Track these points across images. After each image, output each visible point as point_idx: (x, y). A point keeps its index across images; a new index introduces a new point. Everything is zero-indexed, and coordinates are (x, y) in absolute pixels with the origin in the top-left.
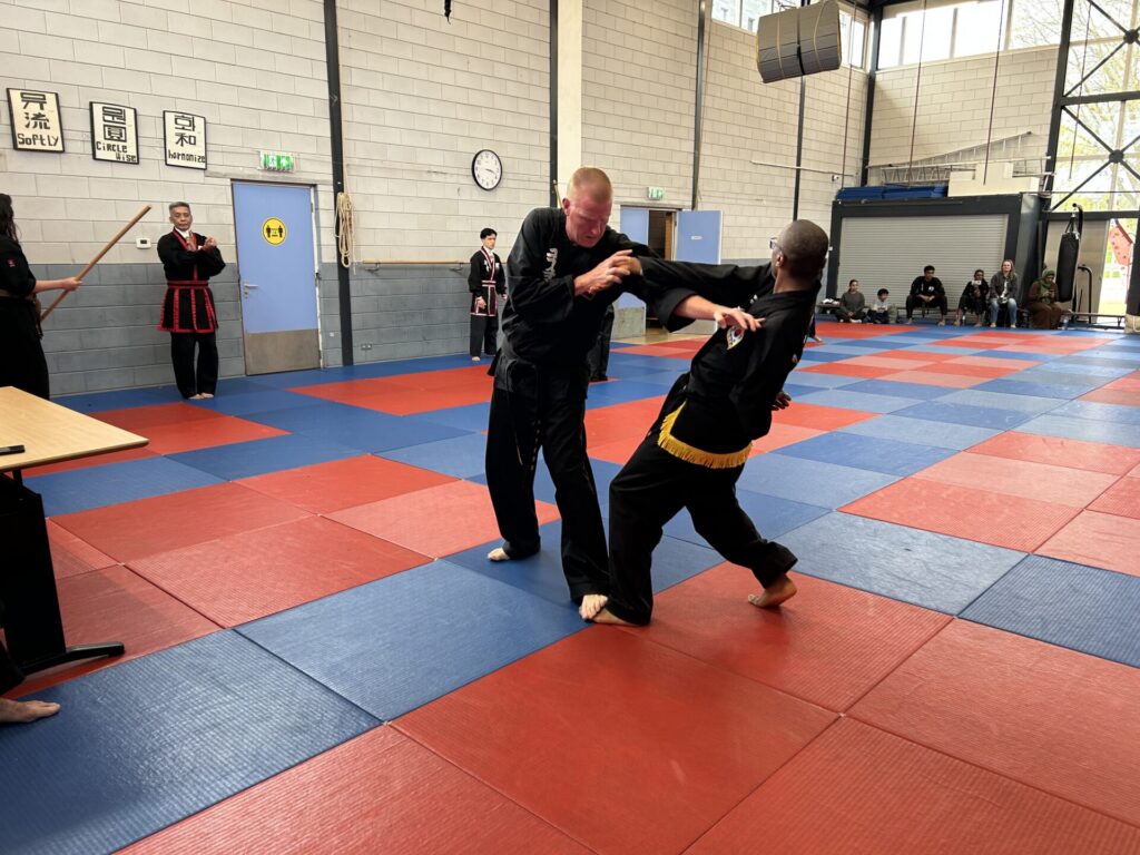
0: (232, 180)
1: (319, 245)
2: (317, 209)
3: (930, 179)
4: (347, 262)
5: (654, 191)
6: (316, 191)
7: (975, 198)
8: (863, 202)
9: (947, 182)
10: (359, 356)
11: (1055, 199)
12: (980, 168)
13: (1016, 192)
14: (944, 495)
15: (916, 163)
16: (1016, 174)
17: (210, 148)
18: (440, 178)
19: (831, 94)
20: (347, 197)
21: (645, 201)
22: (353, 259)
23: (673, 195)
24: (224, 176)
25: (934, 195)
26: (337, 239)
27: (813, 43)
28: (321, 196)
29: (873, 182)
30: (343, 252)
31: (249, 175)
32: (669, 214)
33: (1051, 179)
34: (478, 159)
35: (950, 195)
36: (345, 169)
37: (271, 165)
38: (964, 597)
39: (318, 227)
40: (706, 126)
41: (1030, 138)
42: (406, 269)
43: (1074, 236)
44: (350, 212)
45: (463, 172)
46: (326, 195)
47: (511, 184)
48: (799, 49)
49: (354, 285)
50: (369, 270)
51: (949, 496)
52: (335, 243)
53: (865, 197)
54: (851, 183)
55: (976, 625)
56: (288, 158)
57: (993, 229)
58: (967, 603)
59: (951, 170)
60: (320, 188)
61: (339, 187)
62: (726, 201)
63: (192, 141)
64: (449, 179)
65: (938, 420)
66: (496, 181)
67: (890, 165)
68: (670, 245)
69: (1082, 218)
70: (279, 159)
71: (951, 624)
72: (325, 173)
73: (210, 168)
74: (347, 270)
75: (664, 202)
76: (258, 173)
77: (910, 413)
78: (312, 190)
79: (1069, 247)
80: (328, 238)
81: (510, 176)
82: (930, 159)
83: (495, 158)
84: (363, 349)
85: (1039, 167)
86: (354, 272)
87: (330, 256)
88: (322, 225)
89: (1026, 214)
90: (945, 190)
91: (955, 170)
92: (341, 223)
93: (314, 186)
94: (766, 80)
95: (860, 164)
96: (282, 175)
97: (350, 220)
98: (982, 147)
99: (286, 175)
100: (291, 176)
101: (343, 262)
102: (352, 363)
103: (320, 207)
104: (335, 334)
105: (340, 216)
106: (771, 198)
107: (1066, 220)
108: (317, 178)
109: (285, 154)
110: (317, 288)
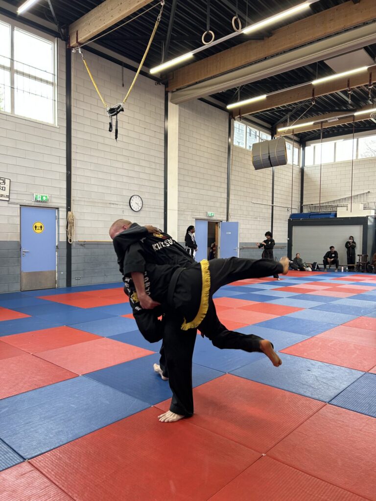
0: (20, 205)
1: (58, 234)
2: (58, 218)
3: (329, 210)
4: (70, 241)
5: (210, 213)
6: (58, 211)
7: (348, 218)
8: (301, 219)
9: (336, 211)
10: (74, 283)
12: (349, 206)
13: (365, 216)
14: (329, 345)
15: (323, 203)
16: (365, 208)
17: (11, 192)
18: (114, 206)
19: (285, 175)
20: (72, 213)
21: (205, 217)
22: (74, 240)
23: (218, 215)
24: (17, 204)
25: (331, 217)
26: (67, 231)
27: (274, 154)
28: (61, 213)
29: (305, 211)
30: (69, 237)
31: (29, 204)
32: (217, 223)
34: (132, 198)
35: (338, 217)
36: (72, 201)
37: (39, 199)
38: (332, 393)
39: (58, 226)
40: (232, 187)
41: (369, 194)
42: (98, 244)
44: (73, 220)
45: (125, 204)
46: (63, 213)
47: (147, 209)
48: (269, 156)
49: (74, 252)
50: (81, 245)
51: (331, 345)
52: (66, 233)
53: (301, 217)
54: (296, 211)
55: (337, 407)
56: (46, 197)
57: (357, 230)
58: (333, 397)
59: (338, 206)
60: (60, 209)
61: (69, 208)
62: (241, 218)
63: (4, 189)
64: (119, 206)
65: (331, 311)
66: (140, 208)
67: (312, 205)
68: (218, 236)
70: (42, 197)
71: (325, 407)
72: (64, 203)
73: (11, 200)
74: (71, 244)
75: (214, 218)
76: (32, 202)
77: (318, 308)
78: (57, 210)
80: (63, 231)
81: (147, 206)
82: (329, 202)
83: (140, 199)
84: (76, 280)
85: (374, 206)
86: (74, 246)
87: (63, 239)
88: (60, 225)
89: (370, 225)
90: (336, 215)
92: (69, 224)
93: (58, 208)
94: (256, 169)
95: (299, 204)
96: (43, 204)
97: (73, 223)
98: (348, 198)
99: (45, 204)
100: (47, 204)
101: (69, 241)
102: (71, 286)
103: (60, 217)
104: (64, 273)
105: (69, 221)
106: (261, 217)
108: (59, 205)
109: (45, 195)
110: (57, 253)
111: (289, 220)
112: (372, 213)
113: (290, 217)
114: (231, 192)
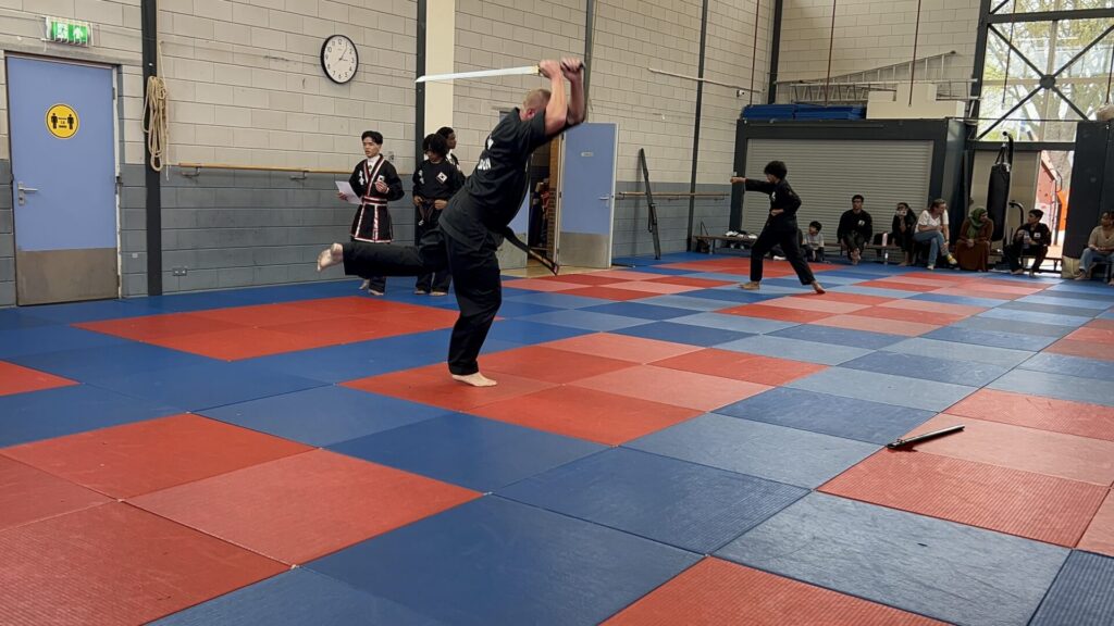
0: (6, 51)
1: (122, 141)
2: (120, 96)
3: (846, 98)
4: (157, 164)
6: (120, 73)
7: (897, 121)
8: (772, 121)
9: (866, 102)
10: (170, 284)
11: (982, 127)
12: (903, 88)
13: (941, 117)
15: (834, 79)
16: (940, 96)
18: (280, 65)
20: (161, 82)
22: (167, 160)
25: (852, 116)
26: (146, 135)
28: (126, 80)
29: (782, 99)
30: (153, 151)
31: (30, 48)
33: (977, 103)
34: (329, 45)
35: (868, 117)
36: (159, 47)
37: (60, 36)
39: (121, 119)
40: (598, 24)
41: (954, 58)
42: (234, 175)
43: (1004, 168)
44: (164, 104)
45: (309, 60)
46: (132, 80)
47: (369, 78)
49: (166, 195)
50: (187, 176)
52: (143, 139)
53: (775, 116)
54: (758, 100)
56: (83, 28)
57: (917, 157)
59: (869, 89)
60: (124, 69)
61: (150, 69)
62: (622, 113)
64: (291, 68)
65: (898, 374)
66: (350, 74)
67: (801, 82)
68: (556, 161)
69: (1010, 149)
70: (71, 31)
72: (133, 51)
74: (159, 172)
76: (41, 45)
77: (864, 365)
78: (115, 72)
79: (999, 181)
80: (134, 133)
81: (368, 68)
82: (846, 76)
83: (350, 46)
84: (177, 275)
85: (964, 90)
86: (166, 178)
87: (135, 156)
88: (126, 116)
89: (951, 142)
90: (863, 112)
91: (873, 89)
92: (152, 115)
93: (118, 66)
95: (767, 80)
96: (75, 50)
97: (164, 110)
98: (907, 64)
99: (80, 50)
100: (86, 51)
101: (152, 163)
102: (160, 293)
103: (125, 94)
104: (140, 255)
105: (151, 106)
106: (671, 113)
107: (995, 151)
108: (121, 57)
109: (80, 23)
110: (117, 196)
111: (740, 123)
112: (959, 110)
113: (742, 115)
114: (597, 38)
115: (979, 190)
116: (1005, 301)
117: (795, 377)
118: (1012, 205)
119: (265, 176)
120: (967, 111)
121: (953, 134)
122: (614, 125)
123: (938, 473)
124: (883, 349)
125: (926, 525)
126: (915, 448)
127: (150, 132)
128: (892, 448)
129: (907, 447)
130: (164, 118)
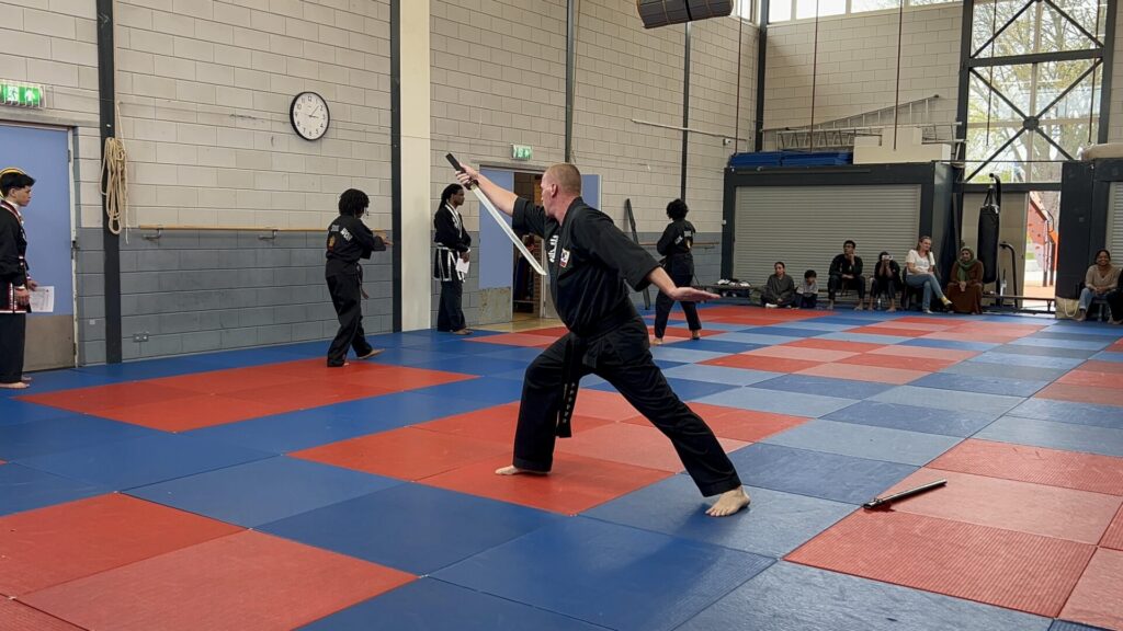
1: (78, 204)
2: (76, 158)
3: (833, 144)
4: (116, 226)
5: (521, 150)
6: (75, 135)
7: (883, 166)
8: (759, 169)
9: (852, 147)
10: (129, 351)
11: (969, 168)
12: (888, 133)
13: (928, 160)
15: (817, 126)
16: (925, 140)
18: (247, 124)
19: (718, 48)
20: (119, 143)
21: (508, 161)
22: (126, 223)
23: (542, 156)
25: (838, 162)
26: (104, 197)
28: (82, 141)
29: (769, 147)
30: (111, 214)
33: (963, 146)
34: (299, 101)
35: (856, 161)
36: (117, 108)
37: (11, 99)
39: (77, 182)
41: (938, 102)
43: (992, 209)
44: (123, 163)
45: (278, 117)
46: (89, 142)
47: (342, 134)
49: (126, 259)
50: (148, 238)
52: (101, 203)
53: (759, 164)
54: (745, 148)
56: (35, 90)
57: (907, 199)
59: (855, 134)
60: (80, 130)
61: (107, 128)
62: (605, 164)
64: (259, 125)
65: (881, 425)
66: (321, 131)
67: (787, 129)
69: (998, 190)
70: (22, 93)
72: (90, 111)
74: (118, 236)
75: (531, 163)
77: (848, 417)
78: (70, 134)
79: (989, 223)
80: (91, 196)
81: (340, 125)
82: (830, 123)
83: (320, 103)
84: (136, 341)
85: (949, 133)
86: (126, 240)
87: (93, 220)
88: (82, 178)
89: (939, 185)
90: (850, 157)
91: (859, 134)
92: (111, 177)
93: (74, 128)
94: (647, 27)
95: (754, 128)
96: (26, 112)
97: (122, 172)
98: (890, 110)
99: (32, 113)
100: (39, 114)
101: (111, 227)
102: (120, 360)
103: (81, 156)
104: (97, 322)
105: (109, 167)
106: (656, 163)
107: (983, 192)
108: (76, 118)
109: (32, 86)
110: (73, 261)
111: (727, 171)
112: (945, 153)
113: (729, 164)
114: (578, 91)
115: (969, 233)
116: (996, 345)
117: (773, 432)
118: (1004, 246)
119: (230, 237)
120: (953, 154)
121: (941, 177)
122: (597, 176)
123: (917, 536)
124: (869, 399)
125: (898, 596)
126: (893, 508)
127: (107, 194)
128: (868, 508)
129: (884, 506)
130: (123, 179)
